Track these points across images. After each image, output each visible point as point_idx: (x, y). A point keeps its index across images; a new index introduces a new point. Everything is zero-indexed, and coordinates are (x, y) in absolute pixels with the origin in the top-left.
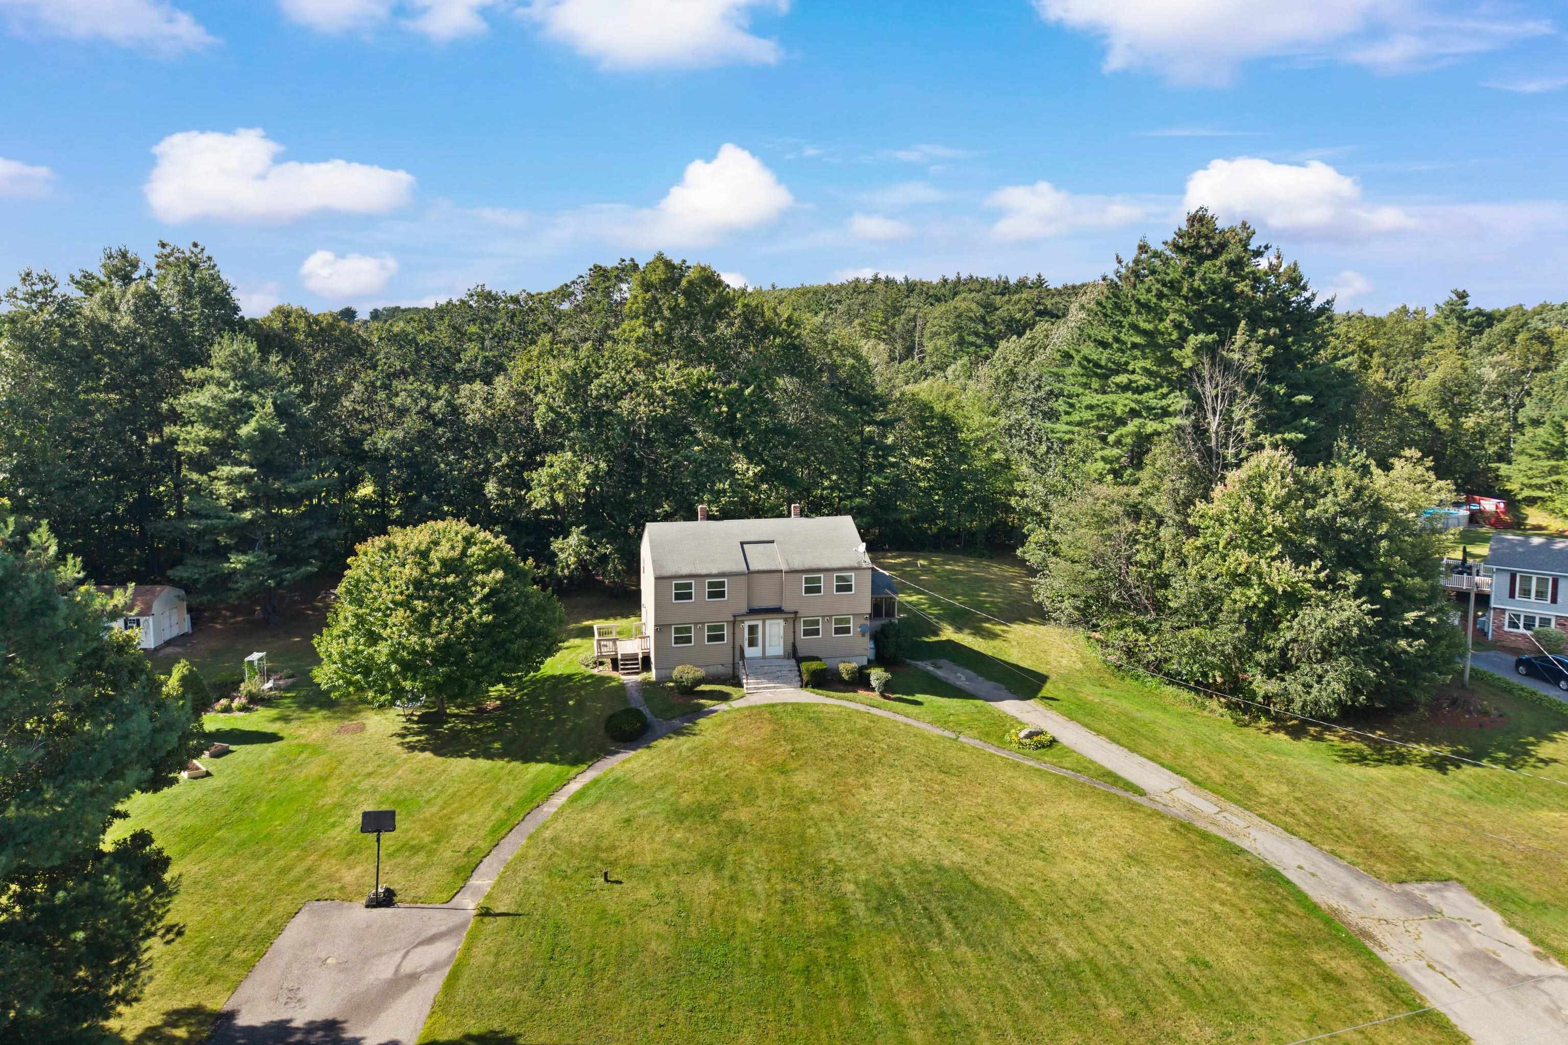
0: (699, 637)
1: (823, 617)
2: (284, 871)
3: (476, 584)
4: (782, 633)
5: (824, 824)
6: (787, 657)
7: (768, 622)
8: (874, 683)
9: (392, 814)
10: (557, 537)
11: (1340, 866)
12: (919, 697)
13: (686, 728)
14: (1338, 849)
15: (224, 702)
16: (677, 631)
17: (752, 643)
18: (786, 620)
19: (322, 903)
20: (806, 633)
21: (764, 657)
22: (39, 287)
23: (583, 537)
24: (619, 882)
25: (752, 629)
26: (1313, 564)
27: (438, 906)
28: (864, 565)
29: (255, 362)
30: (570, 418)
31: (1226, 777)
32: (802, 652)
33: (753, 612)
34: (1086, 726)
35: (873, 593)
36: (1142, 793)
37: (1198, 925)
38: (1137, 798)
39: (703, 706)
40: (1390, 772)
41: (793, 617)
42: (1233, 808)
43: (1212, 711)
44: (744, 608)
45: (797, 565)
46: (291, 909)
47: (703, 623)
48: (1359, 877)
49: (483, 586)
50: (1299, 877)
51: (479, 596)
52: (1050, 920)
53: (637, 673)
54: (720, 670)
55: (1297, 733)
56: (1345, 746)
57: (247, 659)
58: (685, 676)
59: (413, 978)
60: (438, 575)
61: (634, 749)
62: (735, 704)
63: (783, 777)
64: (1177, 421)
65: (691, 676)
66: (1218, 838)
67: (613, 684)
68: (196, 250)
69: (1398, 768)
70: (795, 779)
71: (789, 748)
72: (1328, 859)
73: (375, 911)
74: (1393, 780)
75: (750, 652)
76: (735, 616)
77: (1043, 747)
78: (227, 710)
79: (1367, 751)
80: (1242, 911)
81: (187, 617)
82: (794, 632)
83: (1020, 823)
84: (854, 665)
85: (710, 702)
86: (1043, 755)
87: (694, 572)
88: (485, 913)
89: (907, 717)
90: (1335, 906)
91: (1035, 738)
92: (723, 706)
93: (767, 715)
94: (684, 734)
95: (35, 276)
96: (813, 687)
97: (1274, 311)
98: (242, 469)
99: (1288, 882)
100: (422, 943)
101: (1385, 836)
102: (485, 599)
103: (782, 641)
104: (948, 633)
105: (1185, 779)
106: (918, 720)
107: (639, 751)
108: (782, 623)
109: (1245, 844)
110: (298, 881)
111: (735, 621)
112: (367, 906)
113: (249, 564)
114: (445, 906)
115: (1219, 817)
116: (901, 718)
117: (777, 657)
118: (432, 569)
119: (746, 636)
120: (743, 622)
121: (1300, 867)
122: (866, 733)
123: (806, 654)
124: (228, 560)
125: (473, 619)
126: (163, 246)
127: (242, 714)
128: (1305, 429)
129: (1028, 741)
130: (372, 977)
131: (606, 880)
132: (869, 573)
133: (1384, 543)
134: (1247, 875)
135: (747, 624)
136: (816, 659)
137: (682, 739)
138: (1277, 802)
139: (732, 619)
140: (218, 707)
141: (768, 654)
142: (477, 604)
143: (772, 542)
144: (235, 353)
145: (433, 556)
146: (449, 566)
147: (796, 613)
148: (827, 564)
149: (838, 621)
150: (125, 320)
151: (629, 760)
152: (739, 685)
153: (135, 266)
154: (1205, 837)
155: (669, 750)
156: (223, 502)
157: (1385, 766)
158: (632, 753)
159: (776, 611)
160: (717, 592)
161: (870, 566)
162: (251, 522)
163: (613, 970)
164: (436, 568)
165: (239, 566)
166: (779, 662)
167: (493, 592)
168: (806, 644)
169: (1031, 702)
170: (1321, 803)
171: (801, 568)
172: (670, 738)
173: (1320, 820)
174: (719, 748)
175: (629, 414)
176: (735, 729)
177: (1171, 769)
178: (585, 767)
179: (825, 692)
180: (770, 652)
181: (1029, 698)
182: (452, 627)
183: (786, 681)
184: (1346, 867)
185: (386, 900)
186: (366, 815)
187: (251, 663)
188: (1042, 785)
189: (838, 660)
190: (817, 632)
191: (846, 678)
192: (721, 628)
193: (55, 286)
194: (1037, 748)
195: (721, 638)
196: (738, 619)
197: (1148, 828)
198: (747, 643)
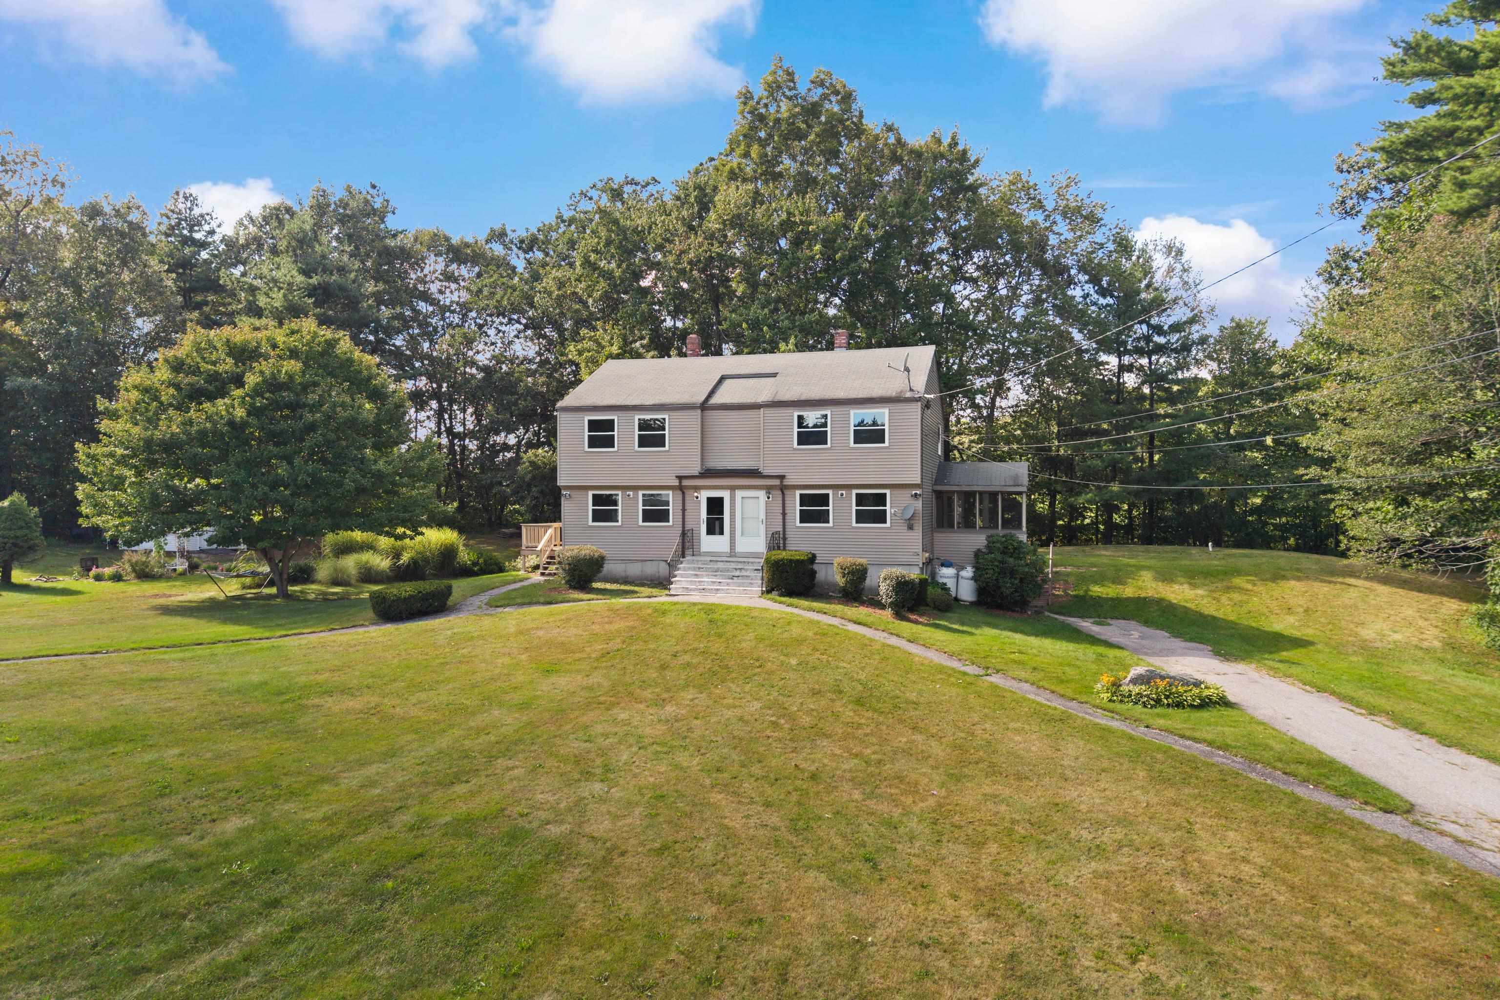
0: (631, 513)
1: (835, 488)
4: (762, 516)
7: (739, 494)
8: (882, 586)
16: (597, 500)
17: (715, 527)
18: (769, 489)
20: (806, 518)
21: (732, 553)
25: (715, 505)
28: (908, 394)
33: (708, 473)
41: (779, 486)
44: (696, 470)
45: (788, 396)
47: (635, 490)
75: (709, 543)
76: (680, 478)
82: (784, 514)
87: (618, 401)
91: (1162, 685)
96: (781, 595)
103: (763, 527)
108: (761, 496)
111: (682, 486)
117: (754, 555)
119: (704, 514)
120: (695, 489)
129: (1138, 689)
135: (702, 495)
139: (676, 483)
140: (92, 573)
141: (740, 548)
143: (774, 375)
147: (782, 477)
149: (861, 498)
152: (669, 585)
159: (751, 474)
160: (652, 436)
168: (805, 538)
171: (794, 398)
180: (742, 546)
183: (744, 585)
190: (824, 517)
192: (664, 498)
195: (662, 516)
196: (686, 483)
197: (1332, 875)
198: (704, 528)
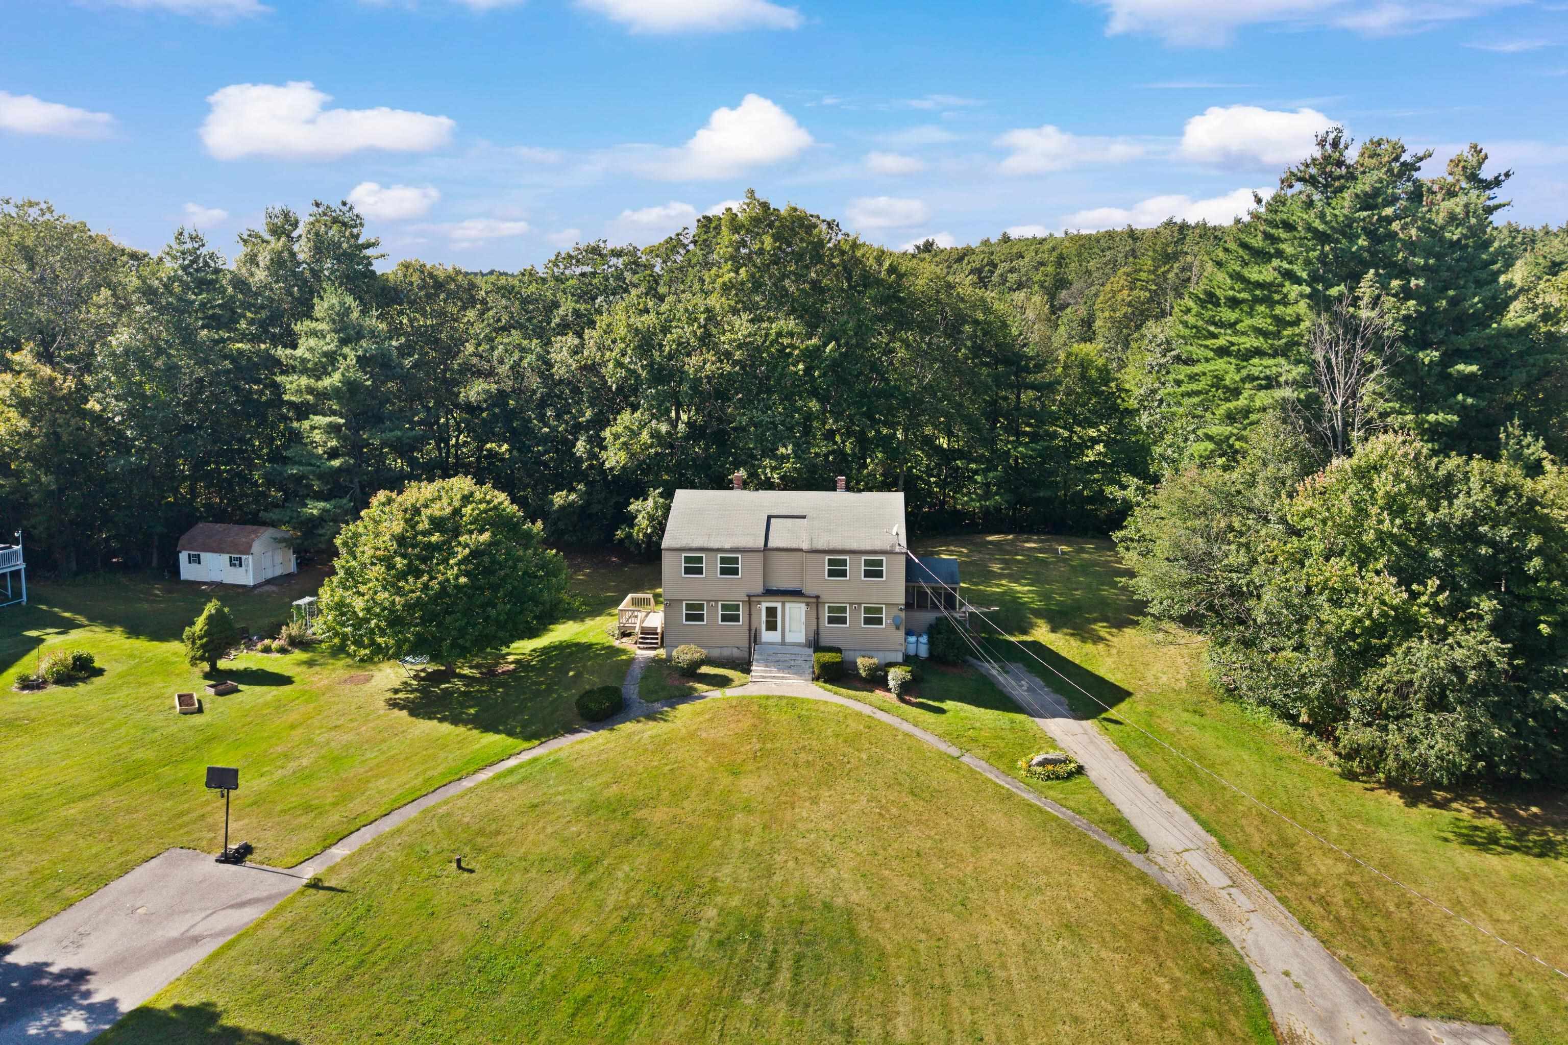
0: (713, 616)
1: (851, 604)
2: (181, 814)
3: (459, 544)
4: (803, 619)
5: (738, 836)
6: (808, 644)
7: (787, 605)
8: (892, 684)
9: (235, 772)
10: (637, 499)
11: (1343, 979)
12: (948, 705)
13: (661, 713)
14: (1357, 957)
15: (267, 642)
16: (689, 607)
17: (771, 626)
18: (808, 604)
19: (184, 851)
20: (831, 620)
21: (783, 643)
22: (189, 246)
23: (661, 500)
24: (471, 871)
25: (772, 612)
26: (1430, 582)
27: (280, 870)
28: (897, 549)
29: (355, 315)
30: (640, 375)
31: (1271, 844)
32: (824, 642)
33: (769, 593)
34: (1133, 758)
35: (907, 581)
36: (1143, 847)
37: (1090, 1025)
38: (1130, 855)
39: (695, 690)
40: (1520, 866)
41: (815, 602)
42: (1251, 883)
43: (1321, 758)
44: (760, 589)
45: (821, 544)
46: (152, 853)
47: (716, 601)
48: (1360, 999)
49: (467, 545)
50: (1276, 987)
51: (460, 557)
52: (907, 989)
53: (655, 649)
54: (736, 653)
55: (1413, 797)
56: (1478, 823)
57: (295, 603)
58: (683, 657)
59: (196, 940)
60: (424, 533)
61: (595, 730)
62: (729, 692)
63: (731, 778)
64: (1287, 393)
65: (688, 657)
66: (1200, 918)
67: (624, 657)
68: (346, 209)
69: (1536, 862)
70: (744, 782)
71: (758, 746)
72: (1333, 969)
73: (221, 865)
74: (1514, 876)
75: (767, 636)
76: (749, 596)
77: (1058, 778)
78: (267, 650)
79: (1503, 831)
80: (1163, 1018)
81: (293, 558)
82: (818, 618)
83: (962, 866)
84: (875, 661)
85: (706, 687)
86: (1049, 788)
87: (706, 545)
88: (315, 884)
89: (916, 725)
90: (1299, 1032)
91: (1050, 767)
92: (716, 694)
93: (756, 708)
94: (655, 719)
95: (187, 235)
96: (825, 682)
97: (1426, 258)
98: (332, 419)
99: (1256, 991)
100: (232, 907)
101: (1442, 950)
102: (465, 560)
103: (803, 627)
104: (1042, 634)
105: (1214, 839)
106: (925, 730)
107: (601, 732)
108: (803, 607)
109: (1232, 932)
110: (181, 826)
111: (750, 600)
112: (217, 861)
113: (324, 510)
114: (286, 871)
115: (1224, 893)
116: (907, 727)
117: (798, 645)
118: (420, 527)
119: (764, 618)
120: (759, 603)
121: (1287, 974)
122: (853, 740)
123: (828, 645)
124: (306, 505)
125: (448, 580)
126: (317, 205)
127: (279, 655)
128: (1463, 410)
129: (1039, 769)
130: (160, 933)
131: (459, 867)
132: (903, 558)
133: (1536, 562)
134: (1204, 972)
135: (764, 606)
136: (838, 650)
137: (652, 724)
138: (1316, 885)
139: (746, 599)
140: (259, 646)
141: (788, 640)
142: (456, 564)
143: (804, 517)
144: (332, 307)
145: (426, 513)
146: (438, 524)
147: (817, 597)
148: (854, 546)
149: (867, 610)
150: (260, 275)
151: (582, 742)
152: (747, 671)
153: (295, 225)
154: (1185, 915)
155: (630, 736)
156: (320, 451)
157: (1516, 855)
158: (593, 733)
159: (796, 594)
160: (729, 568)
161: (905, 550)
162: (339, 470)
163: (384, 964)
164: (424, 525)
165: (315, 512)
166: (797, 650)
167: (475, 553)
168: (831, 633)
169: (1088, 724)
170: (1378, 893)
171: (825, 547)
172: (639, 722)
173: (1362, 917)
174: (682, 739)
175: (696, 371)
176: (711, 720)
177: (1204, 824)
178: (537, 742)
179: (835, 688)
180: (790, 638)
181: (1087, 718)
182: (426, 587)
183: (799, 673)
184: (1353, 983)
185: (238, 857)
186: (210, 770)
187: (299, 607)
188: (1020, 822)
189: (857, 653)
190: (843, 621)
191: (864, 674)
192: (737, 608)
193: (203, 245)
194: (1049, 778)
195: (736, 618)
196: (753, 599)
197: (1117, 894)
198: (764, 626)
